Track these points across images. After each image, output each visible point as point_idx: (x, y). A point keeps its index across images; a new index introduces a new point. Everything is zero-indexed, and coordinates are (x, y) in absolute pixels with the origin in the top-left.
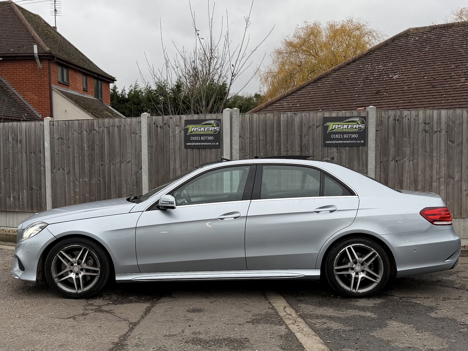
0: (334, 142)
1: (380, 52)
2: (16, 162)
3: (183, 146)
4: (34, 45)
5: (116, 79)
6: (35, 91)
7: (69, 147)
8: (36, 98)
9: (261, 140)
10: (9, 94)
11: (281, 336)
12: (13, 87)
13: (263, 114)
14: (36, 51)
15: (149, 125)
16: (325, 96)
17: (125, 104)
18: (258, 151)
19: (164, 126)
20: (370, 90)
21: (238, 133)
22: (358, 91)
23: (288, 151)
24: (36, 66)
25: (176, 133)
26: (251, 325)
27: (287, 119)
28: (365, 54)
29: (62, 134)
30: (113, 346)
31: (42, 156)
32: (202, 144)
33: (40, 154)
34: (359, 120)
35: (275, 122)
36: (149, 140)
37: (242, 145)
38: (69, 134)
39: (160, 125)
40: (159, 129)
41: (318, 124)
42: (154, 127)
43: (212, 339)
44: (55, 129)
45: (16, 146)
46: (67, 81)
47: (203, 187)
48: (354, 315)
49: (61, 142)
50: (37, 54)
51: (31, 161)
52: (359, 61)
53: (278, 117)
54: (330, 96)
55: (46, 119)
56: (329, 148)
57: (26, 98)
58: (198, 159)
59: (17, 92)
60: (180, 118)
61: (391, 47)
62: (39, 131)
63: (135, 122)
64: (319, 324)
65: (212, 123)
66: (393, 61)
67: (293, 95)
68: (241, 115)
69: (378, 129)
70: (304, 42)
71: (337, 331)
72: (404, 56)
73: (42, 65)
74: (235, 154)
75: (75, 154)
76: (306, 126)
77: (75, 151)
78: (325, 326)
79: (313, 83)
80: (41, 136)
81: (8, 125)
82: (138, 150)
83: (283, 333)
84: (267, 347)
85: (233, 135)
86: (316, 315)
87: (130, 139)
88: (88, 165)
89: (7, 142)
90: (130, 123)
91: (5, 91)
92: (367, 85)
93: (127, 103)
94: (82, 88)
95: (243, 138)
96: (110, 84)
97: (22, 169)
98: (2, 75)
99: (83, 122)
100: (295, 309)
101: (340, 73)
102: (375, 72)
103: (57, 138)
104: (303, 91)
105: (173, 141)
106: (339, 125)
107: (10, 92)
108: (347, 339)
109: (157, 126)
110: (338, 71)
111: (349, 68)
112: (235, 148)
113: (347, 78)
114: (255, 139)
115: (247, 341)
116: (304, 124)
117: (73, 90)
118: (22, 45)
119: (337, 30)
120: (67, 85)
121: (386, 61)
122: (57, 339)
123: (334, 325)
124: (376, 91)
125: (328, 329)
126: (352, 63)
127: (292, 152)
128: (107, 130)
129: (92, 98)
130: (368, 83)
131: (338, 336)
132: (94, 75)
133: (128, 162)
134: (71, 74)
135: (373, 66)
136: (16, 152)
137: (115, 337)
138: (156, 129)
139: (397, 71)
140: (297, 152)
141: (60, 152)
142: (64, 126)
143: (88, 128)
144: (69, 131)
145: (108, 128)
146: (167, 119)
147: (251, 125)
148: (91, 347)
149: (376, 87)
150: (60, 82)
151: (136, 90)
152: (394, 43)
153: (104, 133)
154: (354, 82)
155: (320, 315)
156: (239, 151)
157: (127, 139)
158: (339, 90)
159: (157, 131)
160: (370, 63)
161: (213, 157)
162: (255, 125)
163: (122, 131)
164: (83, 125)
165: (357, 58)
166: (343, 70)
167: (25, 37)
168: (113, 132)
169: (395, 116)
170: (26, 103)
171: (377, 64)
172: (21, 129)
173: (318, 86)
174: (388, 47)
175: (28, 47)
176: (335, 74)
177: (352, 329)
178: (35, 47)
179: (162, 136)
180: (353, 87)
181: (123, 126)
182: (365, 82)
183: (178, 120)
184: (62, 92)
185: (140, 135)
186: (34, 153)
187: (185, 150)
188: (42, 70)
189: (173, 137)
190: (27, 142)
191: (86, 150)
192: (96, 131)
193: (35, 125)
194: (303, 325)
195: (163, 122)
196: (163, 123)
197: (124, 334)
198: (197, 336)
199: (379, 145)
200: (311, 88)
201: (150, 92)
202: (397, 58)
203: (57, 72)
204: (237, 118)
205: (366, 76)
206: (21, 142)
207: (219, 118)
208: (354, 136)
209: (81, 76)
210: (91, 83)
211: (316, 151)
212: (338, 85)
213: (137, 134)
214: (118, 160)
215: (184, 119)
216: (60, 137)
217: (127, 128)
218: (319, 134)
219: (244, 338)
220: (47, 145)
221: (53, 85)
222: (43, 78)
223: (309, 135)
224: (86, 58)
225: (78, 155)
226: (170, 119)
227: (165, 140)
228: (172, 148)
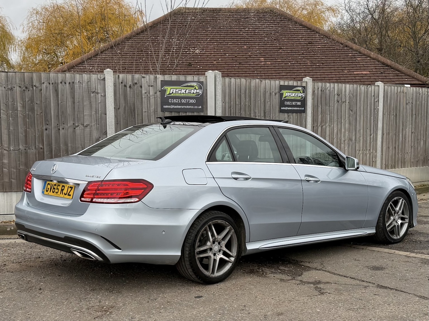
0: (286, 108)
3: (159, 109)
9: (237, 104)
13: (239, 79)
15: (115, 84)
19: (135, 85)
21: (221, 97)
25: (151, 94)
27: (255, 85)
32: (182, 107)
34: (301, 89)
35: (247, 87)
36: (115, 101)
37: (223, 109)
39: (130, 84)
40: (128, 89)
41: (276, 92)
42: (122, 86)
53: (249, 83)
56: (283, 114)
60: (156, 78)
63: (95, 79)
65: (194, 86)
68: (223, 78)
76: (268, 92)
82: (99, 112)
87: (88, 99)
88: (23, 129)
90: (88, 80)
105: (146, 103)
106: (289, 93)
109: (125, 86)
112: (218, 112)
114: (232, 103)
128: (53, 86)
133: (86, 126)
138: (125, 89)
143: (23, 83)
145: (55, 85)
146: (139, 78)
147: (229, 89)
153: (48, 91)
157: (84, 99)
162: (232, 89)
163: (76, 89)
164: (14, 79)
168: (63, 90)
169: (321, 87)
179: (131, 96)
181: (78, 83)
183: (153, 80)
185: (102, 94)
187: (162, 113)
189: (146, 98)
191: (20, 111)
192: (37, 88)
195: (132, 81)
196: (132, 83)
204: (220, 81)
207: (202, 80)
213: (98, 93)
214: (70, 123)
215: (160, 79)
217: (84, 85)
218: (277, 101)
223: (270, 101)
225: (6, 117)
226: (142, 79)
227: (137, 101)
228: (145, 111)
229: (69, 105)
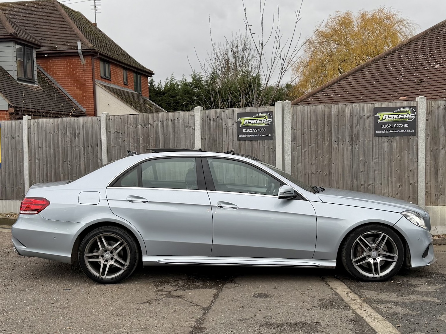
0: (385, 132)
1: (420, 42)
2: (74, 156)
3: (236, 138)
4: (78, 42)
5: (154, 73)
6: (79, 86)
7: (125, 140)
8: (81, 92)
9: (313, 131)
10: (55, 89)
11: (351, 321)
12: (58, 83)
13: (315, 106)
14: (79, 47)
15: (202, 119)
16: (366, 86)
17: (162, 97)
18: (309, 142)
19: (217, 119)
20: (412, 79)
21: (290, 125)
22: (400, 81)
23: (339, 142)
24: (80, 62)
25: (229, 125)
26: (318, 309)
27: (337, 110)
28: (405, 44)
29: (118, 128)
30: (192, 329)
31: (99, 149)
32: (254, 136)
33: (97, 147)
34: (409, 110)
35: (326, 113)
36: (202, 132)
37: (294, 136)
38: (124, 128)
39: (213, 118)
40: (212, 122)
41: (369, 115)
42: (207, 120)
43: (284, 323)
44: (111, 124)
45: (74, 140)
46: (109, 76)
47: (256, 177)
48: (418, 300)
49: (117, 136)
50: (81, 50)
51: (88, 154)
52: (399, 51)
53: (329, 109)
54: (372, 86)
55: (103, 114)
56: (380, 138)
57: (71, 93)
58: (250, 150)
59: (62, 87)
60: (233, 111)
61: (431, 37)
62: (96, 126)
63: (188, 115)
64: (385, 308)
65: (264, 116)
66: (434, 50)
67: (334, 85)
68: (293, 107)
69: (428, 119)
70: (336, 32)
71: (404, 315)
72: (444, 46)
73: (86, 61)
74: (287, 145)
75: (131, 147)
76: (357, 116)
77: (131, 144)
78: (392, 311)
79: (353, 73)
80: (98, 130)
81: (66, 120)
82: (191, 143)
83: (352, 318)
84: (340, 331)
85: (285, 127)
86: (380, 300)
87: (184, 132)
89: (66, 136)
90: (184, 116)
91: (51, 87)
92: (409, 75)
93: (163, 95)
94: (123, 82)
95: (295, 130)
96: (148, 78)
97: (80, 162)
98: (48, 71)
99: (138, 117)
100: (358, 295)
101: (381, 63)
102: (416, 62)
103: (113, 132)
104: (344, 82)
105: (226, 134)
106: (389, 115)
107: (56, 88)
108: (416, 323)
109: (210, 120)
110: (379, 61)
111: (389, 58)
112: (287, 139)
113: (388, 68)
114: (306, 130)
115: (318, 325)
116: (354, 115)
117: (115, 84)
118: (66, 42)
119: (368, 20)
120: (109, 80)
121: (426, 51)
122: (139, 322)
123: (401, 310)
124: (418, 81)
125: (396, 314)
126: (392, 53)
127: (343, 142)
128: (161, 123)
129: (132, 91)
130: (409, 73)
131: (406, 320)
132: (134, 70)
134: (112, 69)
135: (414, 56)
136: (74, 145)
137: (192, 320)
138: (209, 122)
139: (439, 60)
140: (348, 142)
141: (116, 146)
142: (120, 120)
143: (143, 122)
144: (124, 125)
145: (162, 122)
146: (220, 112)
147: (302, 116)
148: (172, 330)
149: (417, 76)
150: (102, 77)
151: (172, 82)
152: (433, 33)
153: (158, 127)
154: (395, 72)
155: (384, 301)
156: (290, 143)
157: (181, 132)
158: (381, 80)
159: (210, 123)
160: (411, 53)
161: (265, 148)
162: (306, 116)
163: (176, 124)
164: (138, 119)
165: (397, 48)
166: (384, 61)
167: (69, 34)
168: (168, 126)
169: (445, 105)
170: (71, 98)
171: (418, 54)
172: (78, 124)
173: (359, 76)
174: (428, 37)
175: (72, 43)
176: (376, 64)
177: (418, 314)
178: (79, 44)
179: (214, 128)
180: (395, 76)
181: (177, 119)
182: (406, 72)
183: (231, 113)
184: (105, 86)
185: (193, 128)
186: (91, 146)
187: (238, 142)
188: (86, 65)
189: (226, 129)
190: (85, 136)
191: (141, 143)
192: (151, 125)
193: (92, 120)
194: (370, 310)
195: (215, 115)
196: (215, 117)
197: (199, 318)
198: (269, 320)
199: (429, 134)
200: (352, 79)
201: (186, 85)
202: (437, 48)
203: (100, 66)
204: (289, 110)
205: (406, 66)
206: (78, 137)
207: (271, 110)
208: (404, 125)
209: (122, 70)
210: (131, 77)
211: (367, 141)
212: (379, 75)
213: (190, 127)
215: (237, 112)
216: (116, 131)
217: (181, 121)
218: (369, 124)
219: (315, 322)
220: (104, 138)
221: (96, 80)
222: (87, 73)
223: (359, 125)
224: (125, 53)
225: (133, 148)
226: (223, 113)
227: (218, 132)
228: (225, 140)
229: (171, 137)
